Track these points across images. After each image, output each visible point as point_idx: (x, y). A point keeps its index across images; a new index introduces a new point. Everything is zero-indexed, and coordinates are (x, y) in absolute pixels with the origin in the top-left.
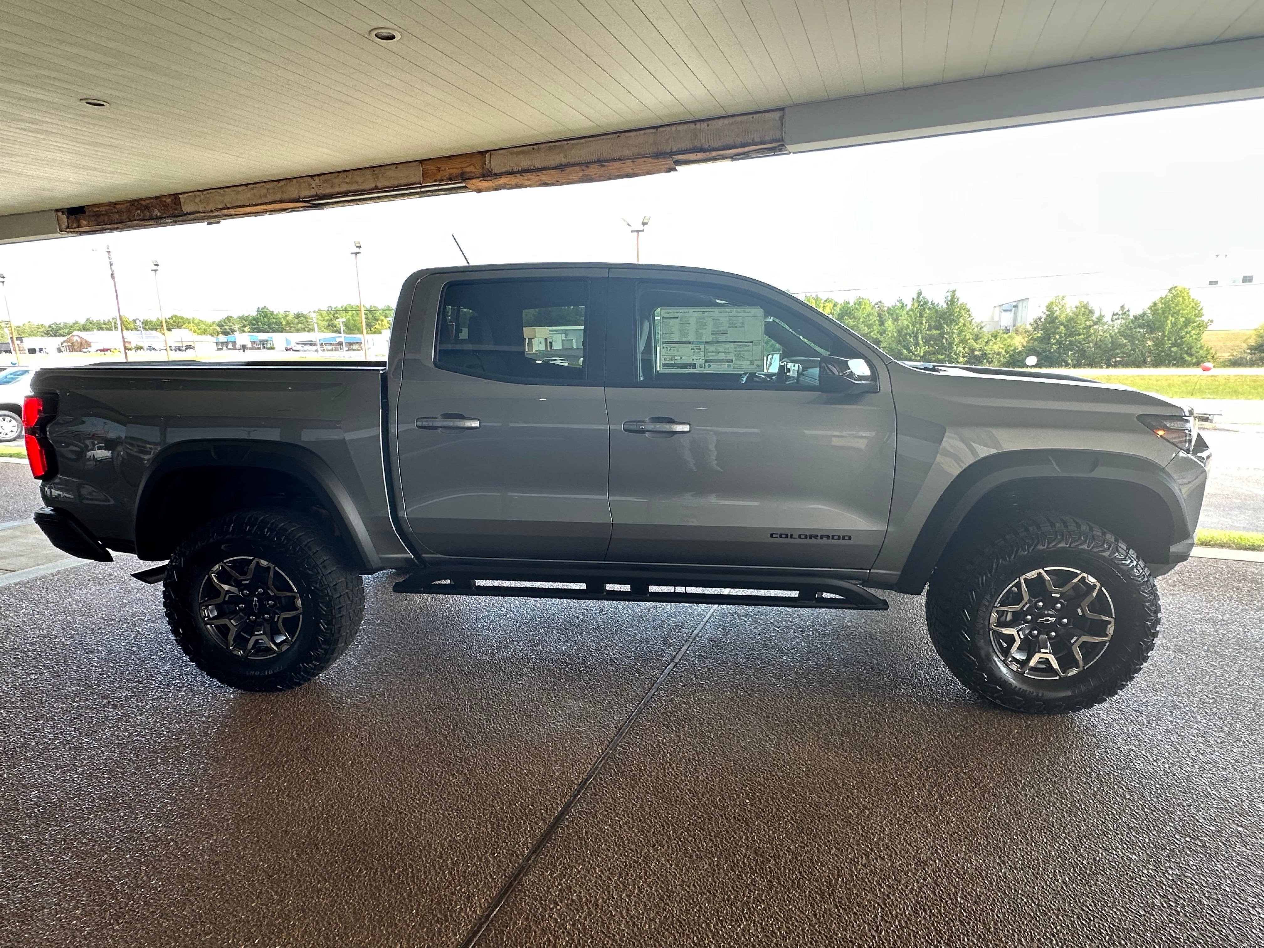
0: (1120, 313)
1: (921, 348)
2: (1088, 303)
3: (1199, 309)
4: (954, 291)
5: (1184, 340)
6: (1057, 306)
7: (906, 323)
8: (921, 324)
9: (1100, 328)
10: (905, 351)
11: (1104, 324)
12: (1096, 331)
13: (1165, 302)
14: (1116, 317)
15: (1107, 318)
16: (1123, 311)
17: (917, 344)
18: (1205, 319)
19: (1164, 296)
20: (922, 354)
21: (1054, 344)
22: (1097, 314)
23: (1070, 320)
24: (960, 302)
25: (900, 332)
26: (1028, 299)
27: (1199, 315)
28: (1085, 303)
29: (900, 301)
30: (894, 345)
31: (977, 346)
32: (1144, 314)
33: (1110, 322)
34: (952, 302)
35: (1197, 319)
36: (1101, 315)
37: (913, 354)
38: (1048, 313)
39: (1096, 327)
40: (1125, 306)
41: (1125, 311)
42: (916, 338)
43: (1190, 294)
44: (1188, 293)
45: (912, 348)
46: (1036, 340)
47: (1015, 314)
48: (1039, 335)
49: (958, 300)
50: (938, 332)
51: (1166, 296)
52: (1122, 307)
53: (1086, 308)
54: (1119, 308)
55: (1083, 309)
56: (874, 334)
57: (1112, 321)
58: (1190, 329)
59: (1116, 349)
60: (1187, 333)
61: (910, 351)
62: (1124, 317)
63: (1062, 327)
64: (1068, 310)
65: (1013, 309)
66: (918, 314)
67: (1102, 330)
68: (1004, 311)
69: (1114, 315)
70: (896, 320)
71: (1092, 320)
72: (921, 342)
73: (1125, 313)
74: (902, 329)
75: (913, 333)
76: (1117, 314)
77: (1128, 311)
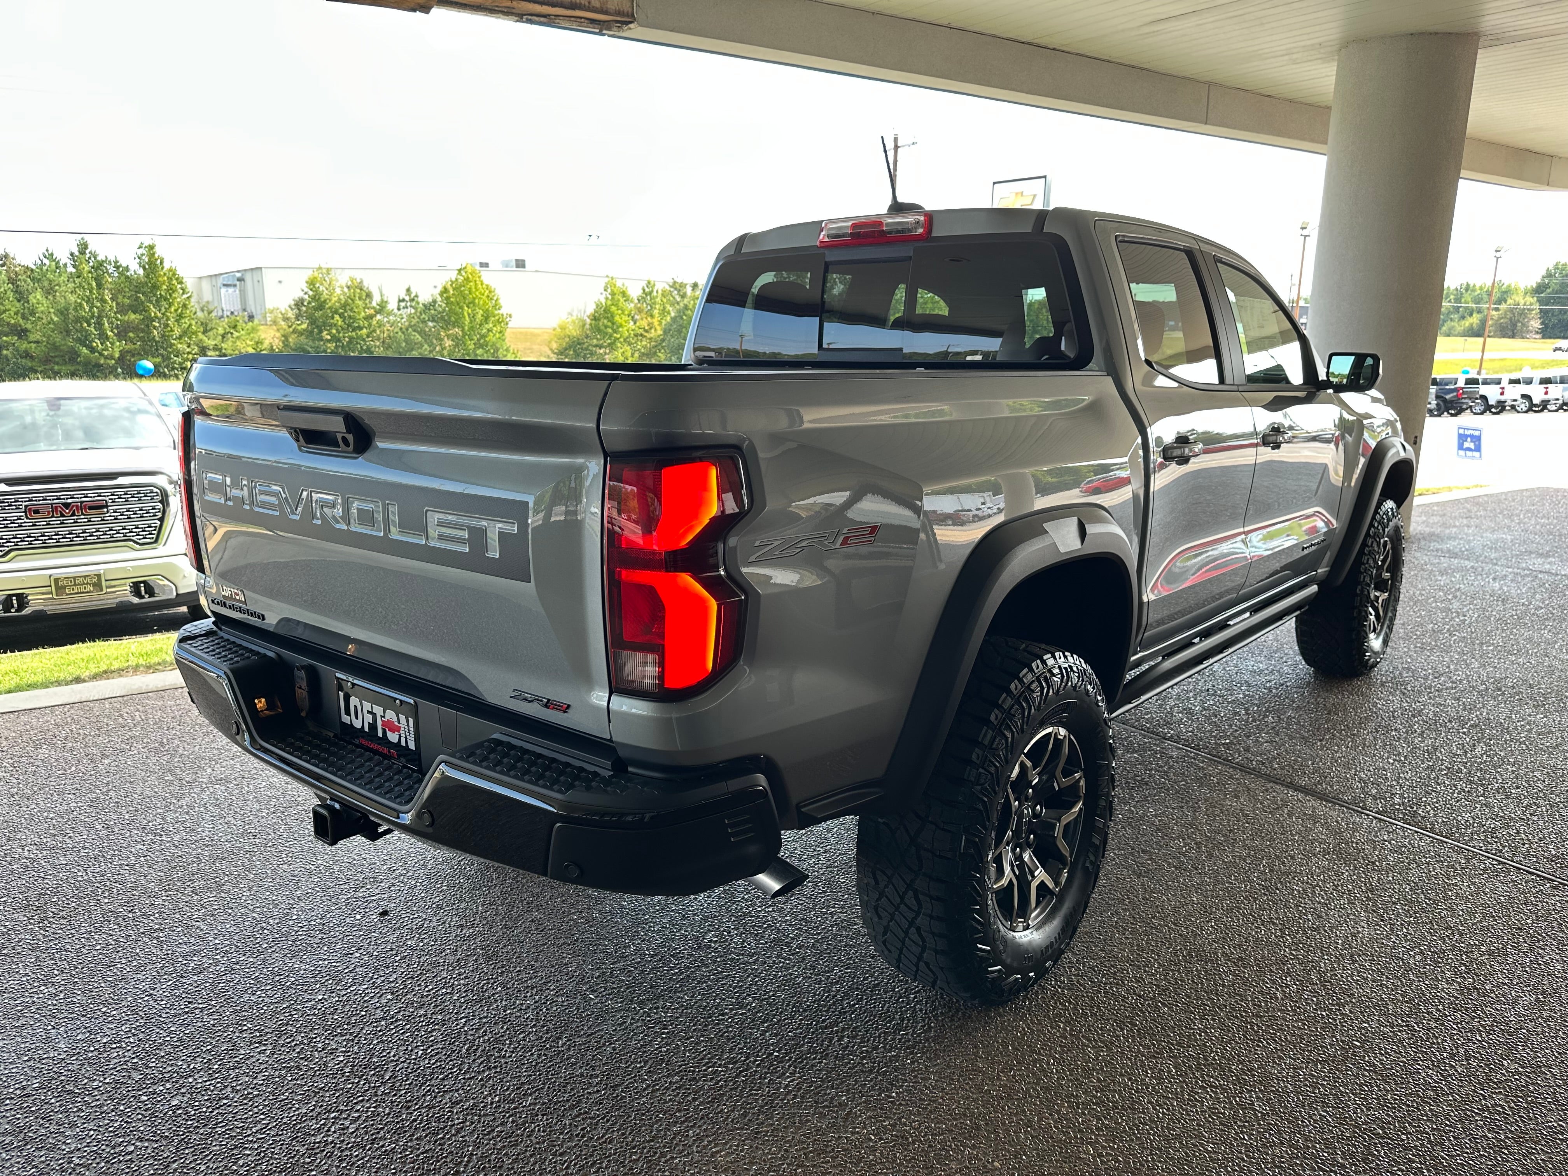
0: (407, 298)
1: (112, 344)
2: (361, 282)
3: (495, 298)
4: (151, 247)
5: (487, 339)
6: (322, 284)
7: (72, 298)
8: (103, 301)
9: (386, 320)
10: (85, 350)
11: (389, 314)
12: (380, 325)
13: (458, 287)
14: (403, 304)
15: (392, 305)
16: (410, 296)
17: (103, 337)
18: (504, 311)
19: (454, 279)
20: (117, 355)
21: (328, 341)
22: (376, 299)
23: (344, 306)
24: (167, 266)
25: (63, 313)
26: (261, 268)
27: (497, 306)
28: (359, 281)
29: (50, 256)
30: (58, 339)
31: (211, 343)
32: (435, 301)
33: (396, 311)
34: (152, 264)
35: (496, 312)
36: (382, 301)
37: (101, 354)
38: (311, 293)
39: (379, 317)
40: (412, 290)
41: (412, 296)
42: (99, 325)
43: (482, 278)
44: (479, 277)
45: (97, 344)
46: (301, 334)
47: (243, 293)
48: (304, 326)
49: (161, 263)
50: (138, 316)
51: (457, 280)
52: (408, 290)
53: (361, 289)
54: (405, 292)
55: (358, 291)
56: (10, 317)
57: (399, 309)
58: (491, 325)
59: (412, 349)
60: (489, 330)
61: (93, 350)
62: (414, 304)
63: (337, 317)
64: (338, 291)
65: (238, 283)
66: (94, 284)
67: (388, 322)
68: (224, 285)
69: (400, 301)
70: (49, 292)
71: (374, 308)
72: (110, 333)
73: (413, 300)
74: (67, 309)
75: (93, 317)
76: (403, 300)
77: (417, 296)
